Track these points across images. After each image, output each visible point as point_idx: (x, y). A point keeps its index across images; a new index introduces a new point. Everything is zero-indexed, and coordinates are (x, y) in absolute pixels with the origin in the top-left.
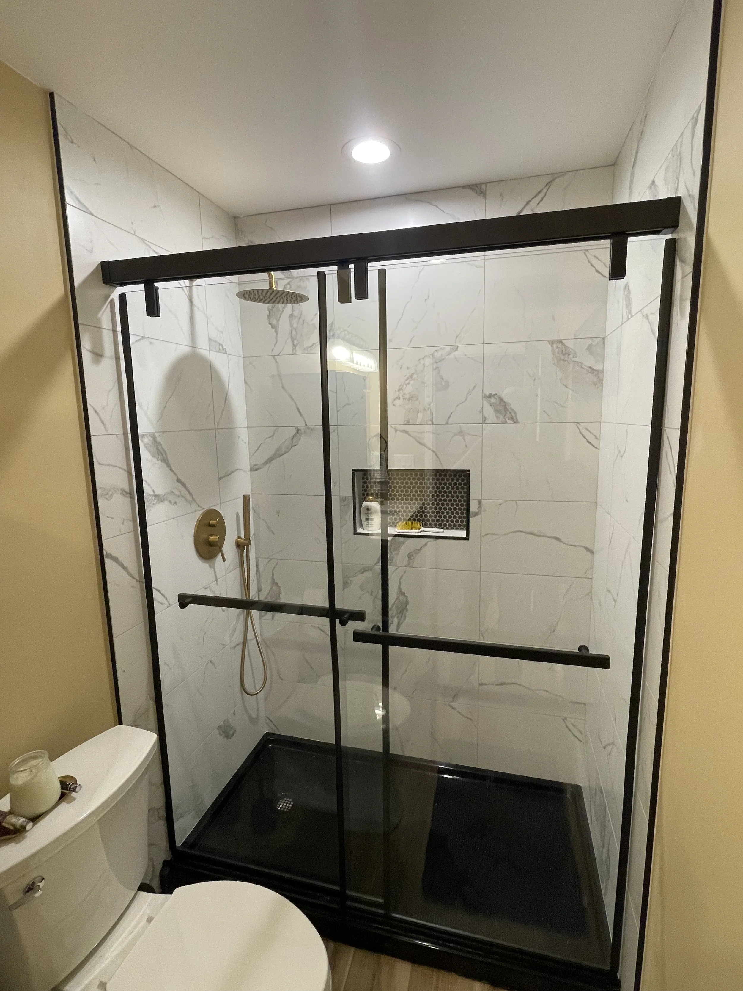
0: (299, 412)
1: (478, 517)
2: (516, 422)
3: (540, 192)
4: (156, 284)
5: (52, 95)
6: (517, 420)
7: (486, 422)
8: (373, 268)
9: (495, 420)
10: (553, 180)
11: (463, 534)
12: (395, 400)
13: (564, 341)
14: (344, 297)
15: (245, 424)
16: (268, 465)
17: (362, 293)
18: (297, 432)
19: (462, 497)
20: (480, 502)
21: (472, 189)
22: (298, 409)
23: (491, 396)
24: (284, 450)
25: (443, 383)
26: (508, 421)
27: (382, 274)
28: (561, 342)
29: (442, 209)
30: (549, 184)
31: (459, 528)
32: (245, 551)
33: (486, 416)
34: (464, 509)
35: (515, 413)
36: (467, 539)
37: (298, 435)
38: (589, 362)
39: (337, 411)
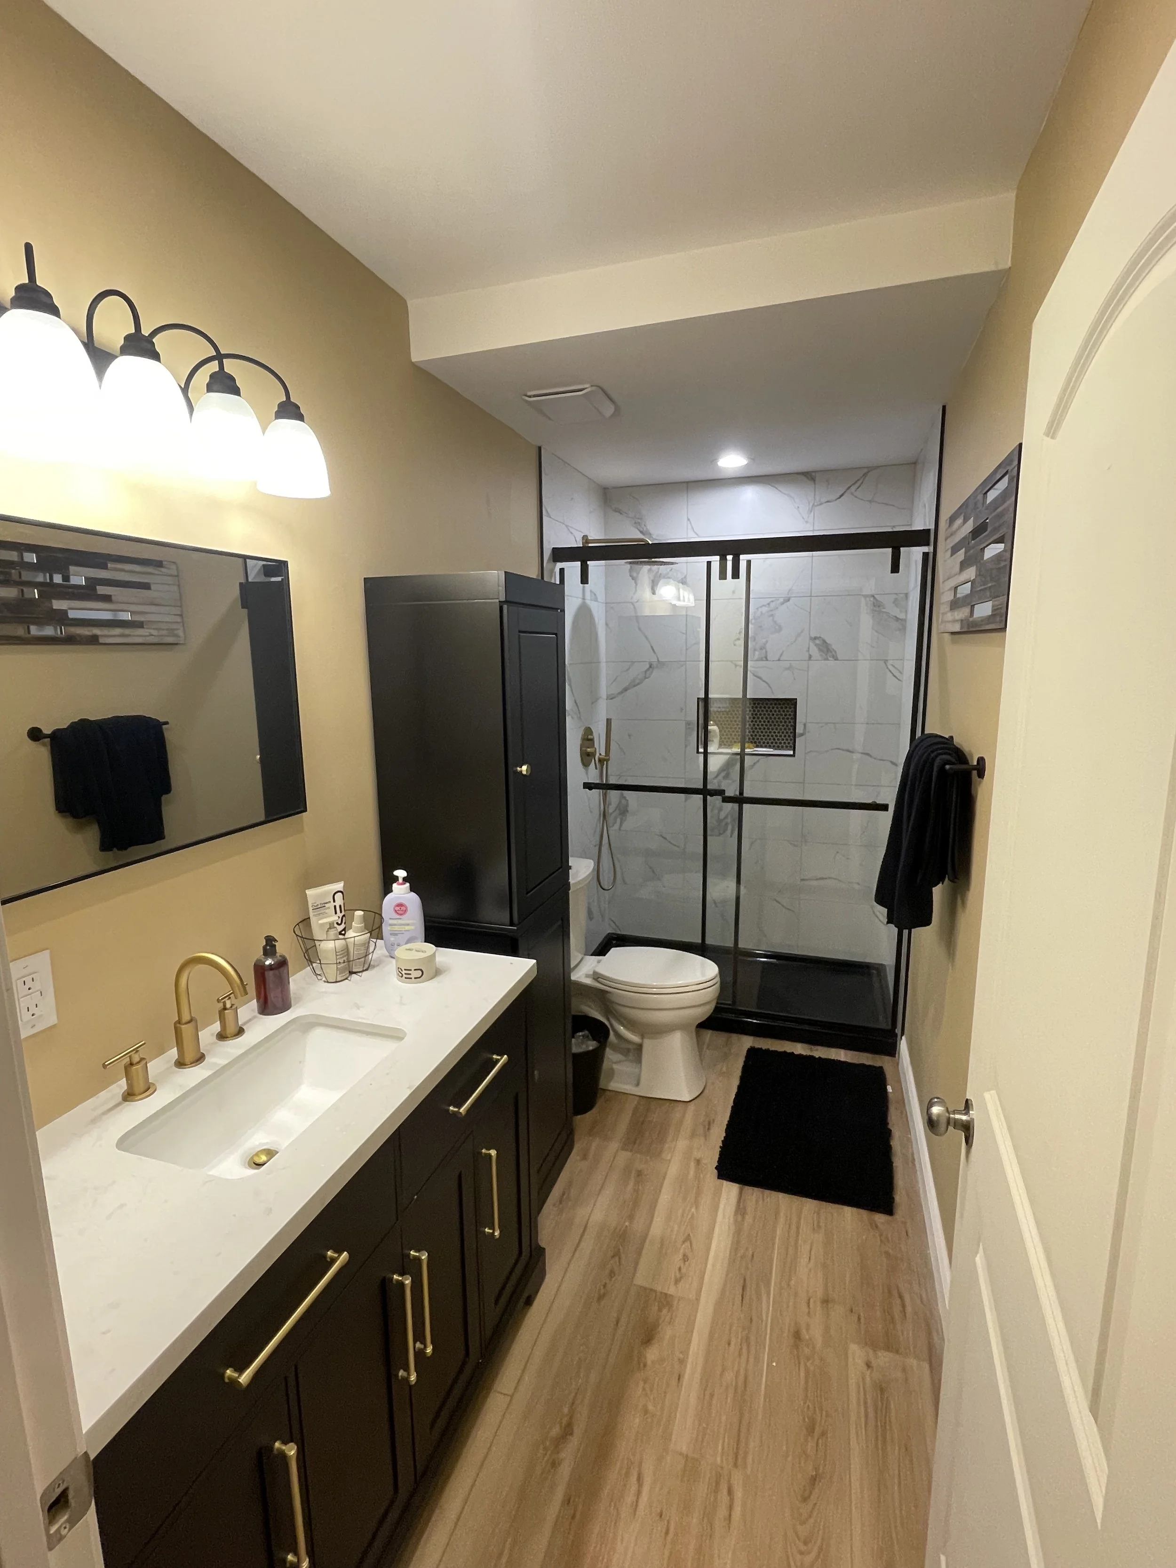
0: (653, 650)
1: (803, 738)
2: (836, 659)
3: (858, 480)
4: (588, 562)
5: (540, 448)
6: (837, 657)
7: (812, 659)
8: (744, 558)
9: (820, 658)
10: (868, 472)
11: (791, 752)
12: (735, 640)
13: (875, 596)
14: (723, 576)
15: (604, 660)
16: (623, 694)
17: (736, 575)
18: (650, 667)
19: (790, 729)
20: (805, 725)
21: (805, 476)
22: (652, 647)
23: (815, 638)
24: (637, 681)
25: (777, 627)
26: (830, 659)
27: (749, 563)
28: (873, 596)
29: (781, 489)
30: (865, 475)
31: (787, 748)
32: (605, 766)
33: (812, 654)
34: (791, 733)
35: (835, 652)
36: (793, 755)
37: (651, 669)
38: (896, 612)
39: (687, 649)
